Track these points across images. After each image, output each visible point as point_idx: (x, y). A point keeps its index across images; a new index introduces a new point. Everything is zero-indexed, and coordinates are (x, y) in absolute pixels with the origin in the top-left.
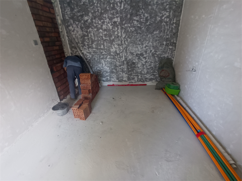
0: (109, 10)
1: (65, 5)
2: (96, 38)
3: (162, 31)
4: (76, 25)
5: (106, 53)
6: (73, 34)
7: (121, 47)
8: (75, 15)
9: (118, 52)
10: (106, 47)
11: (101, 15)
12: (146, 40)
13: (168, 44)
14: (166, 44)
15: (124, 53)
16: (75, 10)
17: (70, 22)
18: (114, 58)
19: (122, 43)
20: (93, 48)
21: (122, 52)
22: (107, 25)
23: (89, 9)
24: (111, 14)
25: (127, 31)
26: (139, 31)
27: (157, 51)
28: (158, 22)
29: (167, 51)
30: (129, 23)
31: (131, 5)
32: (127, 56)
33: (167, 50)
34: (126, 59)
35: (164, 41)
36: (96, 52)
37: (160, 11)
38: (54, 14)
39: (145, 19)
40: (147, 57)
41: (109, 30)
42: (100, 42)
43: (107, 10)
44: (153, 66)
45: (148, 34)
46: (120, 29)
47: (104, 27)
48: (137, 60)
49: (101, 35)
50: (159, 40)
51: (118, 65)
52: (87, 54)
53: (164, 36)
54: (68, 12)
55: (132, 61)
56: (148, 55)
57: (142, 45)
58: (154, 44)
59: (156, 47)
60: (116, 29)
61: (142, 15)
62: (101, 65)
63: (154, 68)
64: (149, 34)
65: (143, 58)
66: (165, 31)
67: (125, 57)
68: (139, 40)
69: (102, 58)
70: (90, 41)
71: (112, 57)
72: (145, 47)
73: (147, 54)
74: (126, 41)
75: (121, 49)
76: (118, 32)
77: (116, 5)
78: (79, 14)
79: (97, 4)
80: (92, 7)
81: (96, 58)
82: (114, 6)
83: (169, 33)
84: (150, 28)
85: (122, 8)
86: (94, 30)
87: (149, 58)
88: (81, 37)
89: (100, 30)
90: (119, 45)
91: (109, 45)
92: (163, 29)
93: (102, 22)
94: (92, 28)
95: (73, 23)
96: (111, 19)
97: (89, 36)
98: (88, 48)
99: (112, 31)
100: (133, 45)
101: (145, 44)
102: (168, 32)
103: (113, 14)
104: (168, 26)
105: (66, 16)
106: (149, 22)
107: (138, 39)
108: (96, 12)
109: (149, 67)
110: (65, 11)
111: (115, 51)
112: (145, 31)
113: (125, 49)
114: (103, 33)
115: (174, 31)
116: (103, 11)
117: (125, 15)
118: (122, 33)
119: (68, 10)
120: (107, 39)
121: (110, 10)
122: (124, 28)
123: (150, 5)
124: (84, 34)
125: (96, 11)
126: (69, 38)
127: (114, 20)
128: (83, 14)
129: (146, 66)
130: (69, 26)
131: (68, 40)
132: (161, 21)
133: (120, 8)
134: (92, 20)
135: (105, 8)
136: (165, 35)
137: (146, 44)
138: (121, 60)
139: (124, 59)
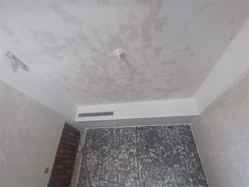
1: (90, 137)
2: (110, 168)
3: (182, 165)
4: (94, 153)
6: (88, 162)
7: (137, 181)
8: (96, 145)
10: (120, 179)
11: (118, 146)
12: (167, 175)
16: (97, 141)
19: (139, 175)
20: (105, 180)
23: (109, 141)
24: (128, 145)
28: (175, 155)
30: (146, 154)
31: (146, 139)
37: (174, 145)
38: (78, 143)
39: (161, 152)
41: (125, 160)
42: (114, 172)
45: (167, 167)
46: (136, 160)
47: (120, 157)
49: (116, 165)
50: (182, 176)
53: (187, 171)
54: (90, 142)
57: (163, 181)
58: (177, 180)
60: (132, 159)
61: (157, 148)
64: (169, 167)
68: (159, 174)
70: (104, 171)
74: (143, 174)
75: (138, 184)
76: (134, 163)
78: (99, 144)
79: (116, 137)
82: (131, 139)
83: (192, 168)
84: (168, 160)
86: (109, 159)
88: (95, 166)
89: (116, 159)
90: (135, 178)
91: (124, 177)
92: (183, 162)
95: (92, 151)
96: (127, 150)
98: (99, 180)
99: (128, 161)
100: (152, 180)
101: (167, 179)
104: (188, 159)
105: (88, 145)
106: (166, 155)
107: (157, 173)
110: (88, 141)
112: (163, 163)
114: (119, 163)
115: (196, 165)
116: (120, 143)
118: (139, 164)
119: (91, 141)
120: (122, 169)
121: (127, 142)
122: (141, 159)
123: (163, 140)
124: (99, 162)
125: (115, 142)
126: (82, 166)
128: (103, 144)
130: (87, 154)
133: (136, 141)
134: (109, 149)
136: (188, 169)
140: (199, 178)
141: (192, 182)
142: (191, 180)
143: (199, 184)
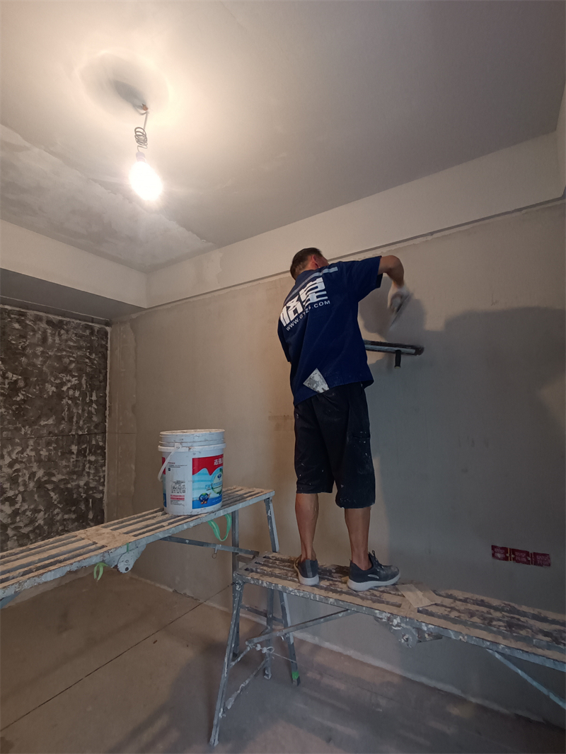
140: (94, 442)
141: (75, 452)
142: (74, 448)
143: (89, 454)
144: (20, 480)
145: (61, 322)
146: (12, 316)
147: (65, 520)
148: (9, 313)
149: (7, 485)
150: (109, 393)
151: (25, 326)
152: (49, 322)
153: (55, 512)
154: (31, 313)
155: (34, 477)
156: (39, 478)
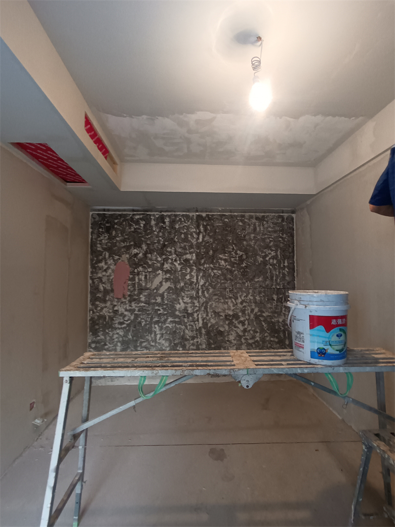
0: (178, 242)
5: (166, 313)
9: (190, 310)
13: (282, 300)
14: (278, 299)
15: (202, 312)
17: (103, 255)
18: (180, 323)
21: (197, 311)
22: (172, 263)
25: (207, 275)
26: (229, 276)
27: (264, 310)
29: (281, 311)
32: (208, 318)
33: (281, 309)
34: (205, 325)
35: (274, 293)
36: (145, 310)
40: (247, 321)
43: (175, 241)
44: (258, 339)
48: (227, 328)
51: (188, 337)
52: (126, 313)
55: (218, 328)
56: (247, 317)
59: (261, 302)
62: (153, 335)
63: (261, 343)
65: (239, 323)
66: (273, 277)
67: (203, 320)
69: (157, 322)
71: (177, 320)
72: (241, 303)
73: (246, 315)
77: (189, 236)
80: (149, 236)
81: (143, 320)
85: (201, 240)
87: (250, 323)
93: (164, 259)
94: (144, 267)
97: (135, 280)
102: (278, 280)
103: (184, 248)
108: (155, 243)
109: (250, 341)
111: (183, 308)
113: (204, 305)
117: (204, 250)
127: (184, 257)
129: (246, 339)
131: (90, 284)
132: (265, 263)
135: (172, 239)
137: (243, 298)
138: (195, 327)
139: (201, 325)
144: (246, 312)
145: (263, 216)
146: (238, 218)
147: (271, 341)
148: (236, 216)
149: (240, 314)
150: (296, 260)
151: (244, 223)
152: (257, 218)
153: (266, 335)
154: (247, 214)
155: (253, 312)
156: (256, 313)
